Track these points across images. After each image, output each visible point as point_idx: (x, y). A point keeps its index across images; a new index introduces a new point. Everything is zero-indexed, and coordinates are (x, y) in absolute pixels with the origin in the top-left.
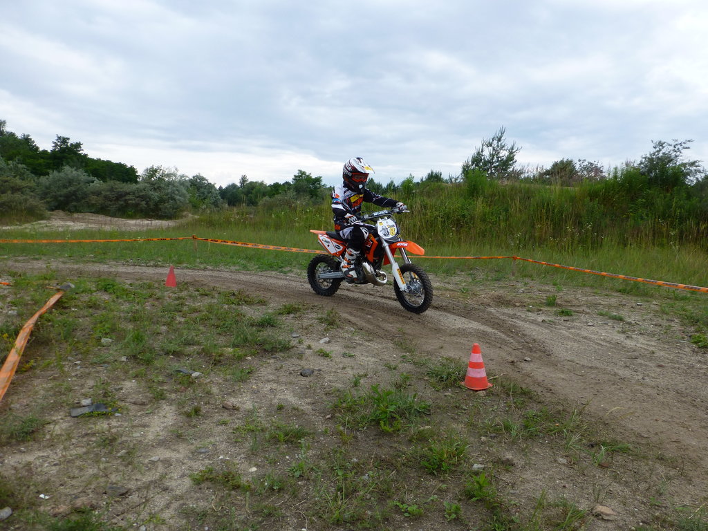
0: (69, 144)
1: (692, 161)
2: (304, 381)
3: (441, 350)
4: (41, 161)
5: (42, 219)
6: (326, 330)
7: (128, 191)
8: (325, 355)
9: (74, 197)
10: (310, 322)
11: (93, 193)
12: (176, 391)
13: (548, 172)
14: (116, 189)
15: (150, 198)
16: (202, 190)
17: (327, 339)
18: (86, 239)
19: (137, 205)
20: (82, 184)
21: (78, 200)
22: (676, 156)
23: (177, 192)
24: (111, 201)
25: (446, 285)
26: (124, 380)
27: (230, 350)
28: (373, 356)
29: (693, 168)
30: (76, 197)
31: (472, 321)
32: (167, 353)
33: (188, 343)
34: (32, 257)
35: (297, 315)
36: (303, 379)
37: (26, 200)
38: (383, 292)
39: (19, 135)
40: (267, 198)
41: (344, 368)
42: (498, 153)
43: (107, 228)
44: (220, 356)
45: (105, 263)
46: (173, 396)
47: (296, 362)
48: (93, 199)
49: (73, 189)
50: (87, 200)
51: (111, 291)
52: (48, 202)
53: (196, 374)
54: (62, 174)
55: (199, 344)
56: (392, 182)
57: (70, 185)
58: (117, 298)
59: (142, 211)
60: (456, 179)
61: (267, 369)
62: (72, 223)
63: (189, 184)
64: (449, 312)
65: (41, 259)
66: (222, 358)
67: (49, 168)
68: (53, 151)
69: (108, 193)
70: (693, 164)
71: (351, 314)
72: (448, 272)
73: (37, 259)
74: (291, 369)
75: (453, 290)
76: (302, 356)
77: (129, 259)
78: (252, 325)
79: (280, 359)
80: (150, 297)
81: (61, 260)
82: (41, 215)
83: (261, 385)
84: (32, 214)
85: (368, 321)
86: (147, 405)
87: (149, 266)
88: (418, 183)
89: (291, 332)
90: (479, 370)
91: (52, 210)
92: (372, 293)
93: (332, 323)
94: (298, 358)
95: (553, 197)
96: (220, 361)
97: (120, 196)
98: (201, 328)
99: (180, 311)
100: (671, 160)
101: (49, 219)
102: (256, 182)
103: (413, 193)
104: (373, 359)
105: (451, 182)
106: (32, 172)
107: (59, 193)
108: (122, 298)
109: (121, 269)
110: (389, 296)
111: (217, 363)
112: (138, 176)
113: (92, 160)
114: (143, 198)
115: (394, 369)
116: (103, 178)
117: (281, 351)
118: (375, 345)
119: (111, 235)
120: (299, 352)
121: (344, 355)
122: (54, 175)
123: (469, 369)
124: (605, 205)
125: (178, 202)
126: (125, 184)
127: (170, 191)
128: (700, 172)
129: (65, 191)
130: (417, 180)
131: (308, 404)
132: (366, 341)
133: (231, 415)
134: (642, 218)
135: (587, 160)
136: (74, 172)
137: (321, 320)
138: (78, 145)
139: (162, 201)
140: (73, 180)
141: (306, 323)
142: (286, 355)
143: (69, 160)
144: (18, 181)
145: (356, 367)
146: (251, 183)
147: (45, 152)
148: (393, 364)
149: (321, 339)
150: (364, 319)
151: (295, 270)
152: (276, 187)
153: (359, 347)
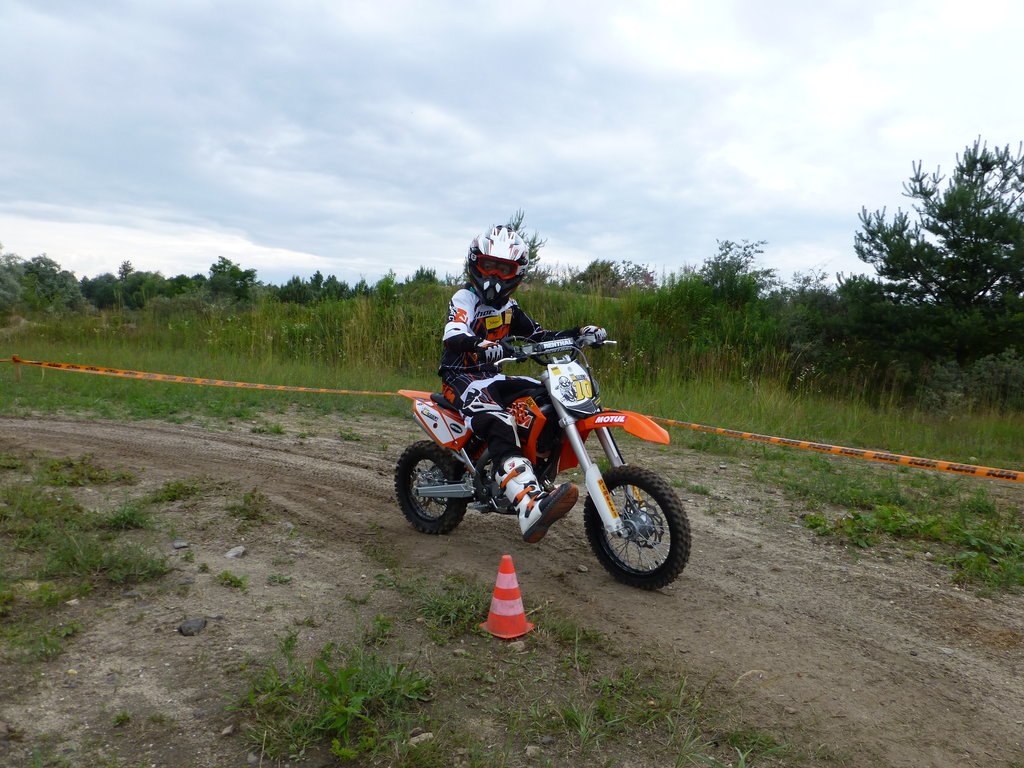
1: (766, 268)
2: (185, 646)
6: (241, 530)
8: (233, 584)
10: (211, 516)
13: (582, 277)
16: (48, 282)
17: (241, 549)
22: (747, 262)
28: (326, 579)
29: (767, 279)
35: (188, 503)
36: (184, 640)
47: (174, 602)
56: (363, 282)
60: (457, 281)
61: (110, 624)
63: (22, 271)
70: (767, 273)
71: (289, 496)
76: (187, 589)
79: (140, 599)
85: (319, 508)
88: (401, 284)
89: (173, 536)
90: (512, 602)
93: (253, 516)
94: (179, 594)
95: (591, 311)
100: (740, 267)
102: (147, 273)
103: (395, 298)
104: (325, 586)
105: (449, 284)
115: (363, 602)
117: (145, 579)
118: (330, 557)
120: (182, 580)
121: (270, 581)
123: (495, 601)
124: (660, 324)
128: (775, 284)
130: (400, 279)
131: (187, 702)
132: (314, 547)
134: (706, 343)
135: (634, 263)
137: (233, 511)
141: (204, 517)
142: (155, 589)
145: (292, 604)
146: (139, 274)
148: (359, 593)
149: (229, 548)
150: (311, 504)
151: (197, 417)
152: (181, 281)
153: (299, 562)
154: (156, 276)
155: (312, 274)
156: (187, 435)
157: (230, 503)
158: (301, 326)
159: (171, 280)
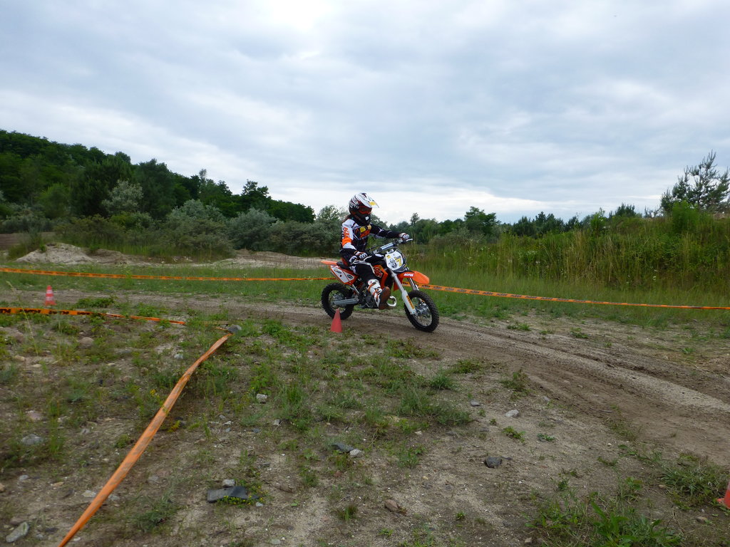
0: (257, 188)
2: (490, 474)
3: (674, 439)
4: (233, 204)
5: (229, 258)
6: (513, 398)
7: (304, 230)
8: (514, 436)
9: (257, 237)
10: (493, 386)
11: (274, 233)
12: (329, 475)
14: (294, 228)
15: (324, 237)
17: (516, 412)
18: (262, 278)
19: (312, 244)
20: (265, 224)
21: (260, 240)
24: (289, 240)
25: (660, 342)
26: (273, 452)
27: (396, 419)
28: (581, 442)
30: (259, 236)
31: (708, 397)
32: (325, 419)
33: (349, 407)
34: (212, 295)
35: (476, 375)
36: (489, 471)
37: (217, 240)
38: (578, 348)
39: (217, 182)
40: (438, 236)
41: (542, 458)
42: (708, 182)
43: (283, 266)
44: (384, 428)
45: (276, 303)
46: (325, 482)
47: (478, 443)
48: (274, 238)
49: (257, 229)
50: (268, 239)
51: (275, 335)
52: (235, 242)
53: (354, 452)
54: (248, 216)
55: (360, 408)
57: (254, 226)
58: (281, 343)
59: (316, 249)
61: (440, 450)
62: (254, 261)
64: (672, 380)
65: (219, 296)
66: (386, 431)
67: (237, 211)
68: (243, 195)
69: (287, 233)
71: (542, 377)
72: (658, 325)
73: (215, 297)
74: (472, 453)
75: (670, 350)
76: (485, 435)
77: (298, 299)
78: (424, 387)
79: (457, 437)
80: (314, 343)
81: (236, 298)
82: (228, 253)
83: (434, 474)
84: (221, 253)
85: (565, 388)
86: (294, 493)
87: (316, 307)
89: (470, 397)
91: (239, 249)
92: (565, 348)
93: (519, 389)
94: (480, 437)
96: (384, 435)
97: (297, 235)
98: (364, 386)
99: (343, 363)
101: (234, 257)
102: (427, 220)
104: (580, 447)
106: (224, 215)
107: (244, 233)
108: (286, 344)
109: (290, 310)
110: (588, 354)
111: (381, 436)
112: (314, 216)
113: (275, 202)
114: (318, 237)
115: (612, 465)
116: (283, 219)
117: (458, 424)
118: (579, 425)
119: (284, 273)
120: (480, 429)
121: (540, 438)
122: (242, 216)
126: (302, 223)
129: (249, 231)
131: (498, 513)
132: (567, 417)
133: (395, 521)
136: (258, 214)
137: (506, 384)
138: (265, 189)
140: (257, 221)
141: (488, 387)
142: (465, 432)
143: (256, 203)
144: (211, 223)
145: (558, 458)
146: (422, 221)
147: (237, 196)
148: (609, 457)
149: (507, 410)
150: (560, 384)
151: (471, 317)
152: (448, 224)
153: (558, 427)
154: (433, 221)
155: (537, 214)
156: (466, 328)
157: (504, 378)
158: (532, 252)
159: (441, 224)
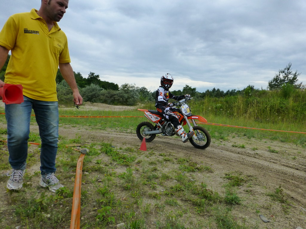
0: (94, 75)
4: (83, 82)
7: (115, 94)
9: (94, 96)
11: (102, 95)
14: (111, 93)
15: (124, 97)
16: (145, 93)
19: (118, 100)
20: (97, 91)
21: (96, 97)
23: (135, 94)
24: (108, 98)
42: (288, 76)
43: (107, 110)
48: (102, 97)
49: (94, 93)
50: (99, 97)
52: (84, 98)
54: (90, 87)
57: (93, 91)
59: (120, 102)
62: (93, 107)
63: (140, 91)
67: (86, 85)
68: (88, 78)
69: (107, 95)
91: (86, 101)
97: (112, 96)
101: (84, 105)
106: (80, 86)
107: (89, 95)
112: (119, 88)
113: (102, 82)
114: (121, 97)
116: (106, 89)
122: (88, 87)
125: (135, 98)
126: (114, 91)
127: (132, 94)
129: (91, 94)
136: (95, 86)
138: (98, 76)
139: (129, 98)
140: (94, 89)
143: (93, 82)
147: (85, 79)
155: (213, 88)
